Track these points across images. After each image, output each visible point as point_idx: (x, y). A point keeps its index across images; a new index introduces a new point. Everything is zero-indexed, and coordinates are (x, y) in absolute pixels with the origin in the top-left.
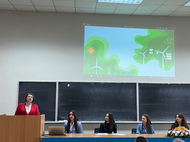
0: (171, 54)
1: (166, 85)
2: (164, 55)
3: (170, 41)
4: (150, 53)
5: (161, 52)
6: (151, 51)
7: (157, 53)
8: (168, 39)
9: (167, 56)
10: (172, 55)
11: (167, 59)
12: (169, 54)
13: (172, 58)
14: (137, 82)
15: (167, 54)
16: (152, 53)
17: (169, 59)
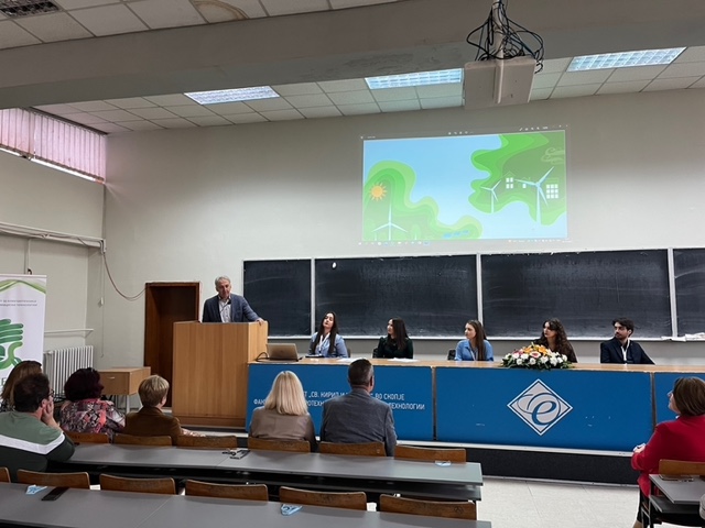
0: (556, 186)
1: (547, 256)
2: (539, 189)
3: (554, 156)
4: (508, 186)
5: (533, 184)
6: (510, 183)
7: (524, 186)
8: (550, 152)
9: (548, 191)
10: (559, 188)
11: (548, 197)
12: (552, 186)
13: (559, 193)
14: (479, 251)
15: (548, 186)
16: (512, 186)
17: (552, 197)
